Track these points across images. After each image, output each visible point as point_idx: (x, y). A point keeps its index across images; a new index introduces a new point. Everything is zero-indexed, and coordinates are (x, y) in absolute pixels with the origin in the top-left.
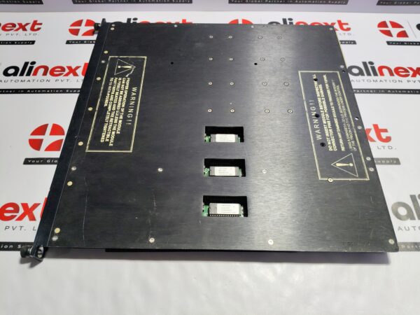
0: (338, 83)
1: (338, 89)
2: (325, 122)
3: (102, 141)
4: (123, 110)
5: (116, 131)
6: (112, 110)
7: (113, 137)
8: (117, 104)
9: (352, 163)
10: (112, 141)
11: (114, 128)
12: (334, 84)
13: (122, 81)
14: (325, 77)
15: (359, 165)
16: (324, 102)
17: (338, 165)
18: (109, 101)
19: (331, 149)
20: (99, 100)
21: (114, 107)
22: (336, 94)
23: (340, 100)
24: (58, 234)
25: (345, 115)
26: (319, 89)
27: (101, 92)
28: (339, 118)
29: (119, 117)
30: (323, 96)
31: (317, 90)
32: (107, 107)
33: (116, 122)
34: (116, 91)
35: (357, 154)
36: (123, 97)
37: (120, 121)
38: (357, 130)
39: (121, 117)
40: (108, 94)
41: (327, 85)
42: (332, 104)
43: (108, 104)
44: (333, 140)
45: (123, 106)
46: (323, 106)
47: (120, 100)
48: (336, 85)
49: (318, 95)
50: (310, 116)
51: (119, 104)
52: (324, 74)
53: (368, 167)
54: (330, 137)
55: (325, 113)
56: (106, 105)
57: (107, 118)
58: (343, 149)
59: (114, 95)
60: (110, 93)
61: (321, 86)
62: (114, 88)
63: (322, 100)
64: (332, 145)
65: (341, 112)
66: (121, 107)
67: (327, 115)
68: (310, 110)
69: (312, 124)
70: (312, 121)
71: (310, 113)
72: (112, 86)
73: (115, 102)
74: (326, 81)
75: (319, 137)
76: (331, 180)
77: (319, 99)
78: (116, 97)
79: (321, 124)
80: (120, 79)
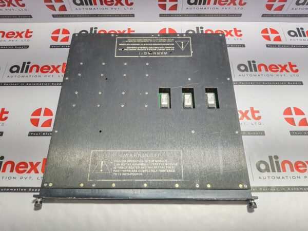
0: (127, 39)
1: (130, 40)
3: (174, 171)
4: (146, 161)
5: (165, 163)
6: (147, 169)
7: (170, 164)
8: (141, 166)
9: (181, 42)
10: (173, 164)
11: (163, 164)
12: (127, 41)
13: (117, 166)
14: (120, 45)
15: (182, 39)
16: (141, 48)
17: (183, 48)
18: (138, 172)
19: (173, 49)
20: (136, 180)
21: (144, 168)
22: (134, 41)
23: (139, 41)
25: (150, 40)
26: (129, 49)
27: (128, 180)
28: (152, 43)
29: (152, 163)
32: (143, 173)
33: (157, 164)
34: (128, 169)
35: (177, 39)
36: (134, 163)
37: (156, 161)
38: (160, 36)
39: (153, 161)
40: (131, 174)
41: (128, 45)
42: (142, 45)
43: (140, 172)
44: (167, 48)
45: (142, 161)
46: (145, 49)
47: (137, 164)
50: (151, 55)
51: (141, 164)
52: (118, 45)
53: (183, 36)
54: (165, 49)
55: (149, 48)
56: (141, 174)
57: (153, 171)
58: (173, 44)
59: (131, 170)
62: (124, 171)
64: (170, 49)
65: (148, 41)
66: (144, 162)
68: (147, 55)
69: (157, 55)
70: (155, 55)
71: (149, 55)
72: (122, 172)
73: (139, 167)
74: (124, 44)
75: (166, 53)
76: (192, 52)
77: (138, 50)
78: (133, 168)
79: (156, 51)
80: (115, 168)
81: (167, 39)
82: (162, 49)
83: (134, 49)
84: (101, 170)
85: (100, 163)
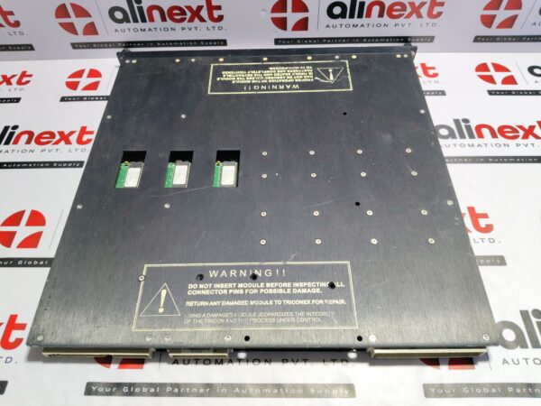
1: (314, 319)
2: (240, 285)
3: (223, 73)
4: (264, 81)
5: (236, 80)
6: (263, 73)
7: (227, 79)
9: (164, 312)
10: (222, 79)
11: (239, 79)
12: (324, 313)
13: (308, 75)
14: (342, 302)
16: (281, 291)
17: (164, 293)
18: (276, 70)
19: (190, 286)
20: (278, 63)
21: (268, 75)
22: (302, 314)
23: (286, 317)
24: (131, 63)
25: (255, 320)
26: (314, 287)
27: (290, 63)
29: (255, 80)
30: (295, 291)
31: (309, 284)
32: (268, 70)
33: (248, 78)
34: (291, 73)
35: (177, 321)
36: (282, 79)
37: (249, 82)
39: (254, 82)
40: (286, 68)
41: (320, 302)
42: (278, 302)
43: (273, 70)
44: (207, 292)
45: (270, 81)
47: (278, 78)
48: (323, 317)
49: (296, 285)
50: (254, 268)
51: (273, 78)
54: (212, 288)
55: (259, 289)
56: (271, 68)
57: (254, 72)
58: (190, 304)
59: (287, 72)
60: (288, 69)
61: (318, 291)
62: (297, 71)
63: (286, 288)
64: (198, 289)
65: (261, 314)
66: (268, 80)
67: (254, 291)
68: (265, 268)
69: (238, 268)
70: (243, 268)
71: (259, 268)
72: (300, 69)
73: (275, 75)
74: (332, 302)
75: (213, 274)
76: (142, 278)
77: (289, 285)
78: (283, 74)
79: (239, 280)
80: (311, 74)
81: (204, 324)
82: (221, 288)
83: (301, 287)
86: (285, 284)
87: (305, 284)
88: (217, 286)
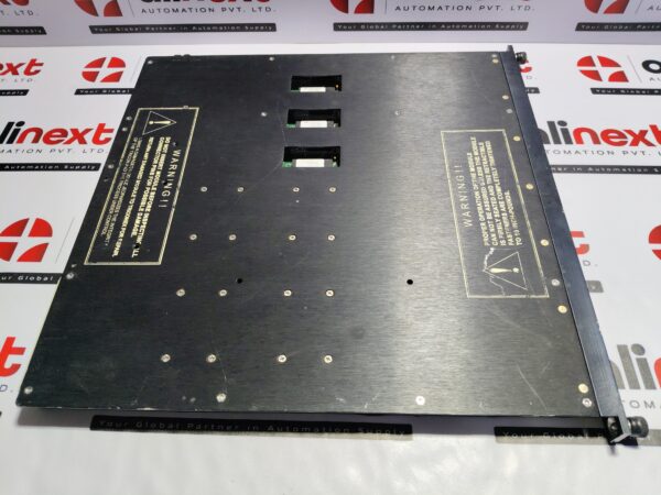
1: (105, 229)
2: (159, 173)
3: (488, 143)
4: (475, 187)
5: (474, 156)
6: (493, 184)
7: (475, 147)
8: (489, 196)
9: (149, 125)
10: (474, 142)
11: (477, 159)
12: (109, 237)
13: (499, 240)
14: (116, 253)
15: (141, 123)
16: (143, 203)
17: (168, 122)
18: (504, 200)
19: (168, 139)
20: (523, 202)
21: (491, 190)
22: (114, 219)
23: (116, 207)
25: (121, 184)
26: (139, 231)
27: (526, 216)
28: (133, 179)
29: (477, 176)
31: (144, 227)
32: (504, 191)
33: (479, 169)
34: (501, 218)
35: (137, 133)
36: (484, 208)
37: (472, 170)
38: (116, 166)
39: (473, 176)
40: (511, 211)
41: (122, 235)
42: (132, 201)
43: (504, 196)
44: (159, 149)
45: (477, 193)
47: (487, 202)
48: (105, 236)
49: (146, 216)
50: (175, 183)
51: (485, 196)
52: (115, 260)
53: (131, 122)
54: (162, 153)
55: (151, 187)
56: (507, 194)
57: (495, 174)
58: (151, 140)
59: (501, 212)
60: (509, 215)
61: (134, 233)
62: (507, 225)
64: (164, 144)
65: (125, 188)
66: (479, 190)
67: (149, 183)
68: (173, 190)
69: (178, 170)
70: (177, 174)
72: (512, 230)
73: (493, 199)
74: (118, 245)
75: (176, 153)
76: (185, 107)
77: (148, 209)
78: (496, 208)
79: (165, 171)
80: (503, 243)
81: (129, 150)
82: (160, 161)
83: (142, 221)
84: (516, 270)
85: (497, 274)
86: (149, 206)
87: (145, 223)
88: (163, 157)
